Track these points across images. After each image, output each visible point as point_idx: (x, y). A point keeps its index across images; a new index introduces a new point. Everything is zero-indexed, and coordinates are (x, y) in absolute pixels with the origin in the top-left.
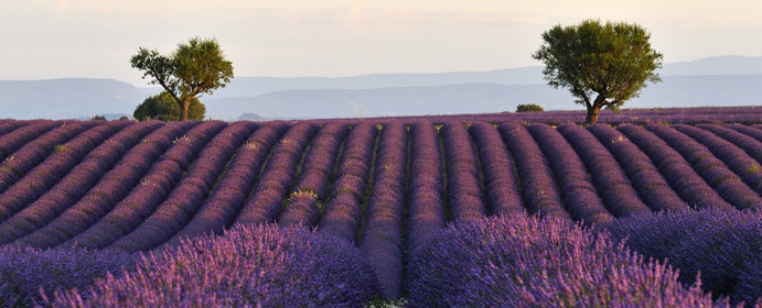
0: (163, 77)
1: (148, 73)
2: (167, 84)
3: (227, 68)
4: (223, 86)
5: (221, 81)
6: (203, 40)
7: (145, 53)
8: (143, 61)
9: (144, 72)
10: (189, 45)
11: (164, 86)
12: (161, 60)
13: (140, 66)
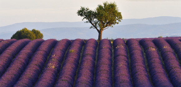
0: (91, 19)
1: (85, 18)
2: (93, 23)
3: (119, 16)
4: (118, 23)
5: (117, 21)
6: (109, 3)
7: (83, 9)
8: (82, 13)
9: (83, 17)
10: (103, 5)
11: (92, 24)
12: (90, 12)
13: (81, 15)
